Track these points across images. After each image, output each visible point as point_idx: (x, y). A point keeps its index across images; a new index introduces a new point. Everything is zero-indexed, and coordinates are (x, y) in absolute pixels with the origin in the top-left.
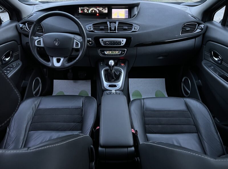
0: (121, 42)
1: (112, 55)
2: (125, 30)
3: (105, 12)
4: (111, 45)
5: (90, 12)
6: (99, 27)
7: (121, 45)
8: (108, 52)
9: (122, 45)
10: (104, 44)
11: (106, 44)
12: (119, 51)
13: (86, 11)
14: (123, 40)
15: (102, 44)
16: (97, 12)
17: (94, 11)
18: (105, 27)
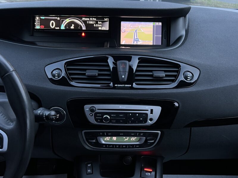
0: (147, 114)
1: (119, 147)
2: (159, 80)
3: (104, 28)
4: (118, 121)
5: (63, 27)
6: (85, 70)
7: (146, 121)
8: (108, 138)
9: (149, 122)
10: (96, 120)
11: (102, 121)
12: (139, 135)
13: (52, 25)
14: (152, 110)
15: (92, 119)
16: (81, 27)
17: (73, 25)
18: (100, 70)
